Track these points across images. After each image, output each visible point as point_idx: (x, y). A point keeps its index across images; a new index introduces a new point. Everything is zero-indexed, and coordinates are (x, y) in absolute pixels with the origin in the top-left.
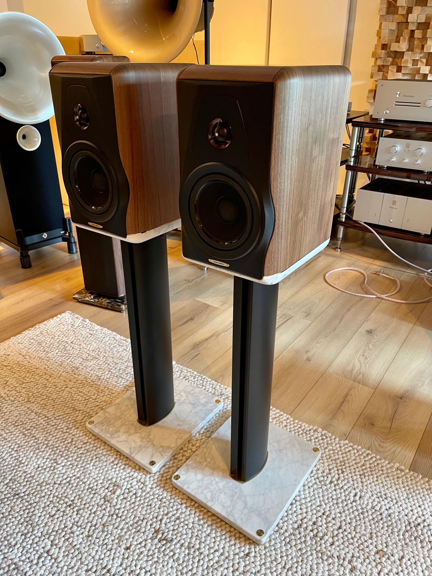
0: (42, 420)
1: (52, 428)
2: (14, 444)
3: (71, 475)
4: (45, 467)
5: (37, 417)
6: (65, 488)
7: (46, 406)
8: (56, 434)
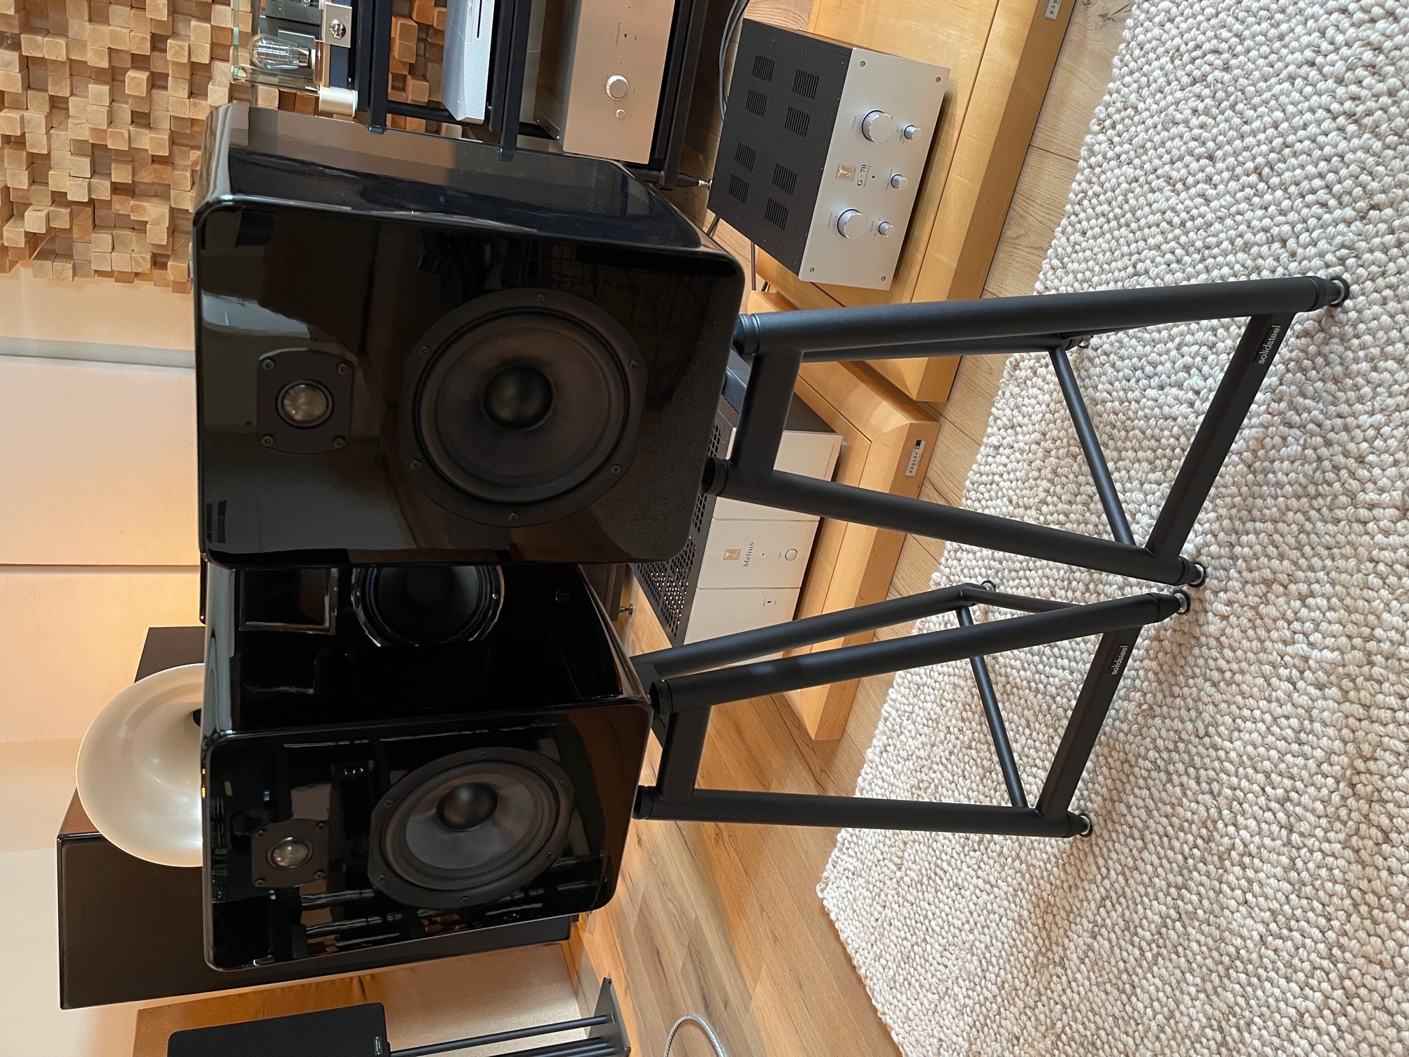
0: (1113, 913)
1: (1131, 882)
2: (1184, 986)
3: (1262, 800)
4: (1244, 883)
5: (1103, 930)
6: (1298, 810)
7: (1072, 911)
8: (1149, 868)
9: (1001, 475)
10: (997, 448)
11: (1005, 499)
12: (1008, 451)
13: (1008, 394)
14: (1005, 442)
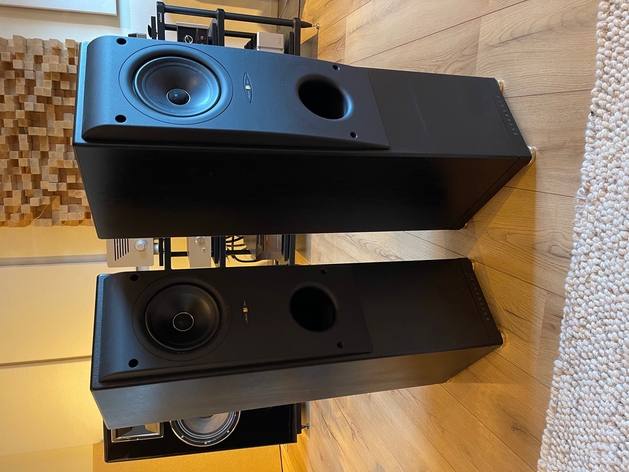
9: (597, 273)
10: (587, 254)
11: (606, 291)
12: (597, 254)
13: (585, 212)
14: (593, 248)
